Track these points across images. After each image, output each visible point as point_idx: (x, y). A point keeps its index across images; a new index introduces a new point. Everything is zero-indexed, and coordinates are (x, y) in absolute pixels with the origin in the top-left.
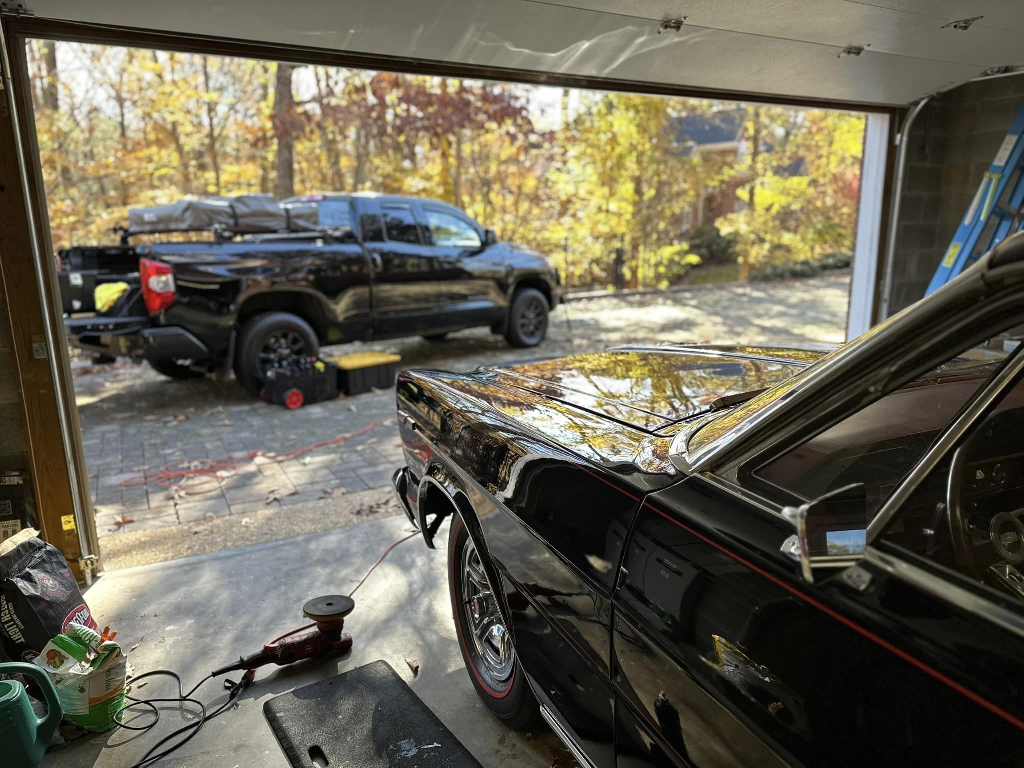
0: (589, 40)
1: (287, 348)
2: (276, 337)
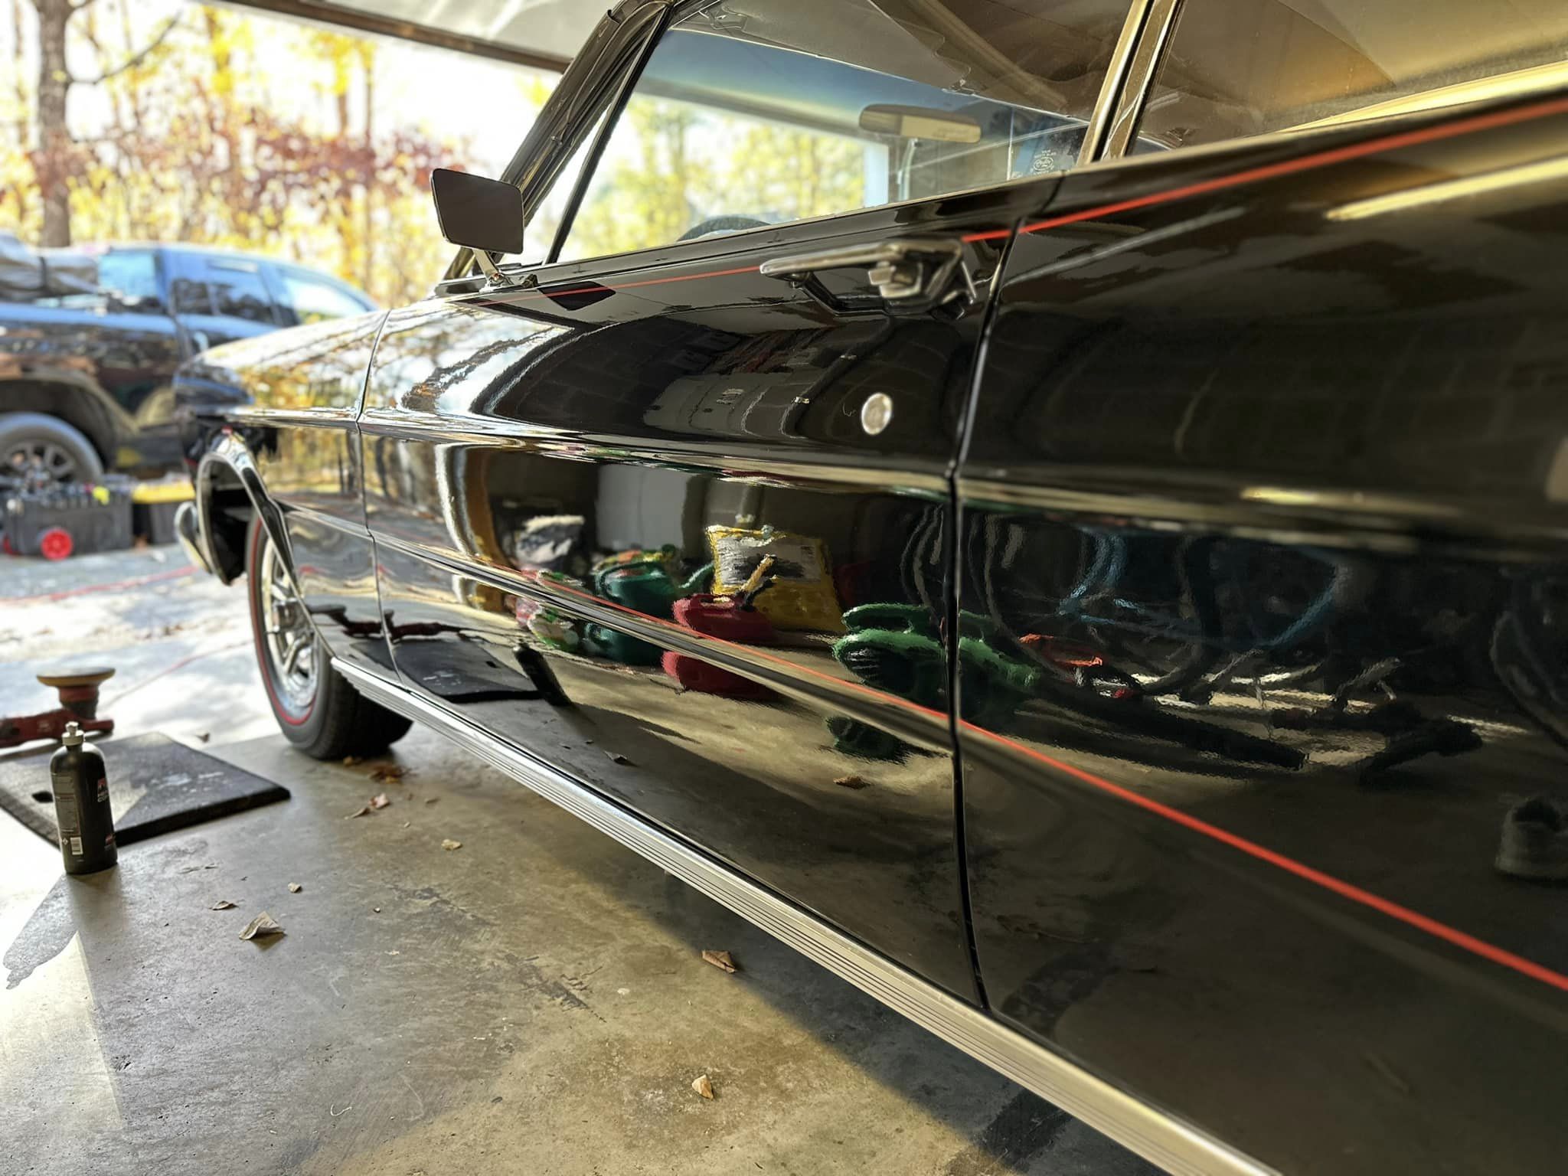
1: (45, 470)
2: (23, 452)
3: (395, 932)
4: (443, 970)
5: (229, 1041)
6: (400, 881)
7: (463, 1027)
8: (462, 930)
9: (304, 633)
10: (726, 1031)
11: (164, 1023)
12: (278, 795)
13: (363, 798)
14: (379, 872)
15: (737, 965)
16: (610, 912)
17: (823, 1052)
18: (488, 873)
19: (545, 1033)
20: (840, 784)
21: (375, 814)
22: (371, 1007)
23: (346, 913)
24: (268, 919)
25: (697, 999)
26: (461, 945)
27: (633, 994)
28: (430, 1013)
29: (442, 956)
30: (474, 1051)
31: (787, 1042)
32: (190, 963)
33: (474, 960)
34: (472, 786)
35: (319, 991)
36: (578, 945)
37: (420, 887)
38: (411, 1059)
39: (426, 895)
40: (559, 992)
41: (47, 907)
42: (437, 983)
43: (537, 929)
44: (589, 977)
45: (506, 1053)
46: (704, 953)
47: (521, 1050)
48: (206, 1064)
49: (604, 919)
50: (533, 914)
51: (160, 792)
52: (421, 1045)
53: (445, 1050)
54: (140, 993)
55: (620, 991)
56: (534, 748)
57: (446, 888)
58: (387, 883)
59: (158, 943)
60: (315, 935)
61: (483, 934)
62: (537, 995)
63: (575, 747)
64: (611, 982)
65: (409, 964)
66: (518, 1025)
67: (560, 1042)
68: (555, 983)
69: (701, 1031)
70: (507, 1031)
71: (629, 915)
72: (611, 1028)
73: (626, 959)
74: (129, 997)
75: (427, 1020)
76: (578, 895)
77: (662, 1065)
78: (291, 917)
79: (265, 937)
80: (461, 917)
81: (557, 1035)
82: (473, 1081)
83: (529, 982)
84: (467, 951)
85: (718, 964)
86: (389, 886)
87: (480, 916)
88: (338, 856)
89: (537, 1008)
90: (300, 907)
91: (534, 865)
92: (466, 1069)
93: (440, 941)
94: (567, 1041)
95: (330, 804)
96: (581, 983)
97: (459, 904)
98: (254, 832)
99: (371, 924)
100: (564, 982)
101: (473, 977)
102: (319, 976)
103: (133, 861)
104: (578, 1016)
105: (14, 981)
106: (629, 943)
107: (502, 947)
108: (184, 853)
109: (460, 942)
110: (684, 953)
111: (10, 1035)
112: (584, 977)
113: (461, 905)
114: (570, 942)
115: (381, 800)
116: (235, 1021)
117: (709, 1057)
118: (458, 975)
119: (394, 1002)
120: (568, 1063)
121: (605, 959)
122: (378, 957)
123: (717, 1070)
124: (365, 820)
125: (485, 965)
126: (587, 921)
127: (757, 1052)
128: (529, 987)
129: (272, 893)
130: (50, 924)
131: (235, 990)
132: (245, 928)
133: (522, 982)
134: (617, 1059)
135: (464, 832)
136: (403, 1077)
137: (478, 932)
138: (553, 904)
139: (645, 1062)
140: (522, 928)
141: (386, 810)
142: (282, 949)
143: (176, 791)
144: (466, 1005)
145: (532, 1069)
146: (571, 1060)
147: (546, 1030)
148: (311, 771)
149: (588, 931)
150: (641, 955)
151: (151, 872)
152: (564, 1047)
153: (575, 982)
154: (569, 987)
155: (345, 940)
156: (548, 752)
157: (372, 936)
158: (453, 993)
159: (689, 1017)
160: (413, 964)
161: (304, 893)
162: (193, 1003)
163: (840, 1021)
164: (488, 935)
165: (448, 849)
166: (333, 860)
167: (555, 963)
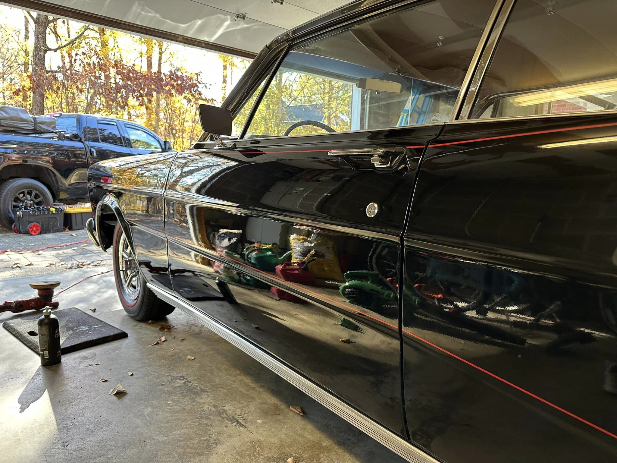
0: (200, 19)
1: (31, 200)
2: (23, 193)
3: (170, 393)
4: (189, 410)
5: (107, 437)
6: (171, 372)
7: (197, 434)
8: (196, 393)
9: (135, 271)
10: (300, 439)
11: (81, 428)
12: (123, 335)
13: (156, 337)
14: (163, 368)
15: (303, 412)
16: (254, 388)
17: (339, 449)
18: (205, 370)
19: (229, 437)
20: (342, 341)
21: (161, 344)
22: (161, 424)
23: (151, 385)
24: (121, 387)
25: (289, 425)
26: (196, 400)
27: (263, 422)
28: (184, 428)
29: (188, 404)
30: (202, 444)
31: (324, 444)
32: (91, 404)
33: (201, 406)
34: (198, 334)
35: (141, 417)
36: (241, 402)
37: (179, 375)
38: (177, 446)
39: (181, 378)
40: (234, 421)
41: (35, 379)
42: (187, 415)
43: (225, 394)
44: (246, 415)
45: (214, 445)
46: (291, 407)
47: (220, 444)
48: (97, 446)
49: (251, 391)
50: (223, 388)
51: (77, 333)
52: (181, 441)
53: (190, 443)
54: (72, 416)
55: (258, 421)
56: (223, 321)
57: (189, 376)
58: (166, 373)
59: (78, 395)
60: (138, 394)
61: (204, 396)
62: (226, 421)
63: (239, 321)
64: (255, 417)
65: (176, 407)
66: (219, 433)
67: (235, 441)
68: (233, 417)
69: (290, 438)
70: (215, 436)
71: (261, 390)
72: (255, 436)
73: (260, 408)
74: (68, 417)
75: (183, 430)
76: (240, 380)
77: (275, 452)
78: (129, 386)
79: (120, 394)
80: (195, 388)
81: (234, 438)
82: (202, 456)
83: (223, 416)
84: (198, 403)
85: (296, 411)
86: (167, 374)
87: (203, 388)
88: (147, 361)
89: (226, 427)
90: (133, 382)
91: (223, 367)
92: (199, 451)
93: (187, 398)
94: (238, 441)
95: (143, 340)
96: (243, 417)
97: (194, 383)
98: (114, 350)
99: (160, 390)
100: (236, 417)
101: (201, 413)
102: (141, 411)
103: (67, 361)
104: (242, 431)
105: (22, 410)
106: (261, 401)
107: (212, 401)
108: (87, 358)
109: (195, 398)
110: (283, 406)
111: (22, 432)
112: (244, 414)
113: (195, 383)
114: (238, 400)
115: (163, 339)
116: (109, 429)
117: (293, 449)
118: (195, 412)
119: (170, 422)
120: (239, 450)
121: (252, 408)
122: (163, 403)
123: (297, 455)
124: (157, 346)
125: (205, 408)
126: (245, 392)
127: (313, 448)
128: (223, 418)
129: (121, 376)
130: (36, 386)
131: (108, 416)
132: (112, 390)
133: (220, 416)
134: (258, 449)
135: (195, 353)
136: (175, 454)
137: (202, 394)
138: (231, 384)
139: (269, 451)
140: (219, 393)
141: (165, 343)
142: (126, 399)
143: (83, 333)
144: (198, 425)
145: (225, 452)
146: (240, 449)
147: (230, 436)
148: (136, 325)
149: (245, 396)
150: (266, 406)
151: (75, 366)
152: (237, 444)
153: (241, 417)
154: (239, 419)
155: (151, 396)
156: (228, 322)
157: (161, 395)
158: (193, 420)
159: (286, 433)
160: (177, 407)
161: (134, 376)
162: (92, 420)
163: (345, 436)
164: (206, 396)
165: (190, 360)
166: (145, 363)
167: (233, 409)
